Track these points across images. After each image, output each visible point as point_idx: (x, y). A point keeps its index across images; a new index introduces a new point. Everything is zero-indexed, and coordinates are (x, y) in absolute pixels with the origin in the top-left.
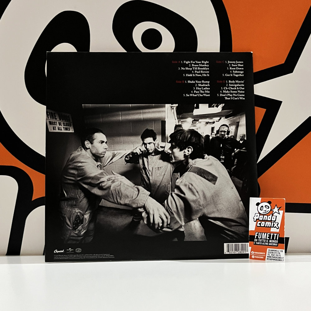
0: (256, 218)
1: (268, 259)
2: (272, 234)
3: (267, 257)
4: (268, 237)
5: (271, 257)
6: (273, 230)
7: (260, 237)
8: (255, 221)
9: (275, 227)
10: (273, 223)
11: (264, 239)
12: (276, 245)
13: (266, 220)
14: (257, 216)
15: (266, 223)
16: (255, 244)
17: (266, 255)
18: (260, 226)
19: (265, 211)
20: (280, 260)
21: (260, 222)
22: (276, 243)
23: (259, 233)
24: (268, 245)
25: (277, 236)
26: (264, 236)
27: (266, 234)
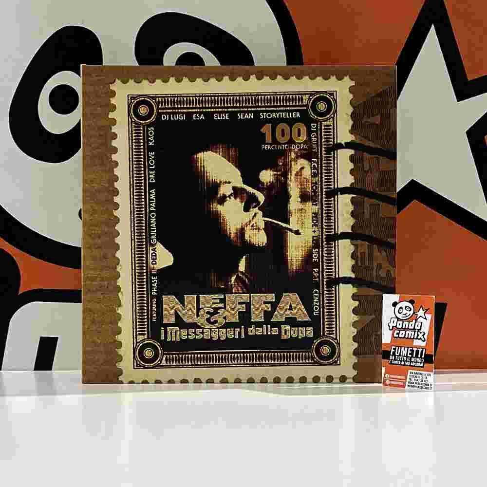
0: (391, 325)
1: (409, 386)
2: (415, 350)
3: (407, 383)
4: (410, 354)
5: (413, 383)
6: (417, 343)
7: (398, 353)
8: (390, 330)
9: (419, 339)
10: (416, 333)
11: (404, 356)
12: (421, 365)
13: (407, 327)
14: (394, 321)
15: (407, 332)
16: (391, 364)
17: (406, 380)
18: (398, 337)
19: (405, 314)
20: (426, 388)
21: (398, 332)
22: (420, 363)
23: (397, 348)
24: (410, 365)
25: (422, 352)
26: (404, 352)
27: (406, 349)
